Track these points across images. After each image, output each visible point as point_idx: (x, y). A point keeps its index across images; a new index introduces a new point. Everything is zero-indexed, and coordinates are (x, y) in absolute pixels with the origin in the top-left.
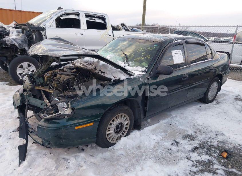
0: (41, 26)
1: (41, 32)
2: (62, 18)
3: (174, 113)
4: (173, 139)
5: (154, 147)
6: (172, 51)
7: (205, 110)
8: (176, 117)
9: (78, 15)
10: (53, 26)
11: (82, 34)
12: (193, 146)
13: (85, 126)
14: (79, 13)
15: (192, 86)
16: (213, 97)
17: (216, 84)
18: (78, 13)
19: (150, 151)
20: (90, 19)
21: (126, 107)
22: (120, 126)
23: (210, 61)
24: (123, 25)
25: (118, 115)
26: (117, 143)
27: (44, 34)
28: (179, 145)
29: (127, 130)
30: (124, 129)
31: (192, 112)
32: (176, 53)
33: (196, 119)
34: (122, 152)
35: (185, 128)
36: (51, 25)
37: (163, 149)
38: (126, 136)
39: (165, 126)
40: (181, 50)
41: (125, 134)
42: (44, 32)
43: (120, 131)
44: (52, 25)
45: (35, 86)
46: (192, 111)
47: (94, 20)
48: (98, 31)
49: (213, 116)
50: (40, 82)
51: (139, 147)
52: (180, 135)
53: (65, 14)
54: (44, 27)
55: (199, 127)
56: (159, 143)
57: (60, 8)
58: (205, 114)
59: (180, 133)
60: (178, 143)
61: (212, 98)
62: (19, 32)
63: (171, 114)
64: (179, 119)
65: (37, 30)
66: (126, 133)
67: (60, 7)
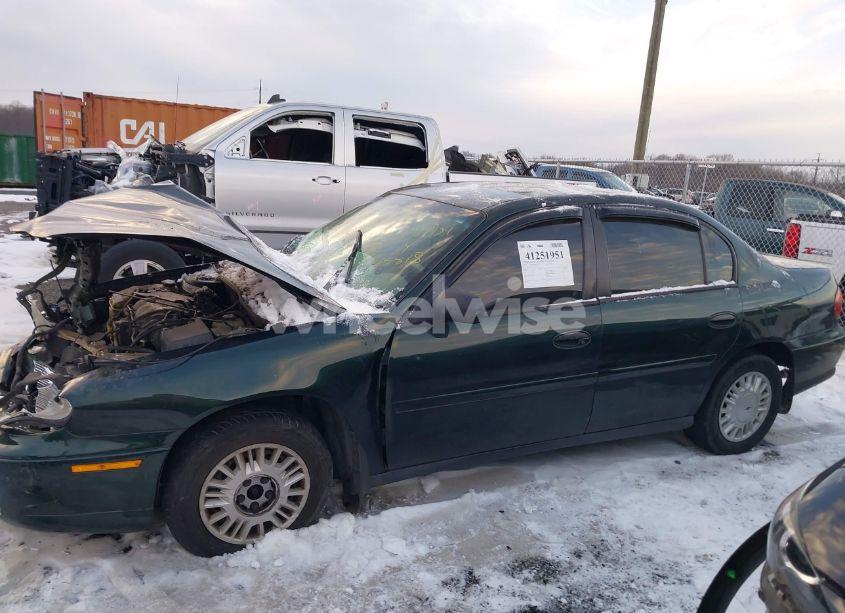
0: (203, 152)
1: (202, 169)
2: (274, 129)
3: (543, 474)
4: (468, 564)
5: (372, 582)
6: (519, 243)
7: (688, 476)
8: (547, 487)
9: (329, 118)
10: (241, 152)
11: (335, 181)
12: (524, 603)
13: (108, 466)
14: (333, 114)
15: (614, 377)
16: (749, 434)
17: (758, 381)
18: (330, 115)
19: (345, 593)
20: (371, 133)
21: (288, 425)
22: (266, 487)
23: (722, 288)
24: (512, 154)
25: (254, 446)
26: (249, 546)
27: (210, 177)
28: (474, 588)
29: (298, 505)
30: (283, 501)
31: (624, 480)
32: (540, 250)
33: (620, 504)
34: (246, 580)
35: (545, 534)
36: (235, 151)
37: (400, 593)
38: (292, 527)
39: (476, 515)
40: (565, 243)
41: (291, 520)
42: (210, 170)
43: (266, 505)
44: (238, 150)
45: (62, 327)
46: (627, 475)
47: (388, 136)
48: (392, 175)
49: (704, 503)
50: (83, 319)
51: (320, 574)
52: (506, 553)
53: (286, 118)
54: (212, 154)
55: (610, 538)
56: (400, 569)
57: (275, 99)
58: (678, 491)
59: (508, 548)
60: (476, 581)
61: (744, 437)
62: (141, 170)
63: (533, 476)
64: (552, 495)
65: (189, 166)
66: (295, 516)
67: (278, 96)
